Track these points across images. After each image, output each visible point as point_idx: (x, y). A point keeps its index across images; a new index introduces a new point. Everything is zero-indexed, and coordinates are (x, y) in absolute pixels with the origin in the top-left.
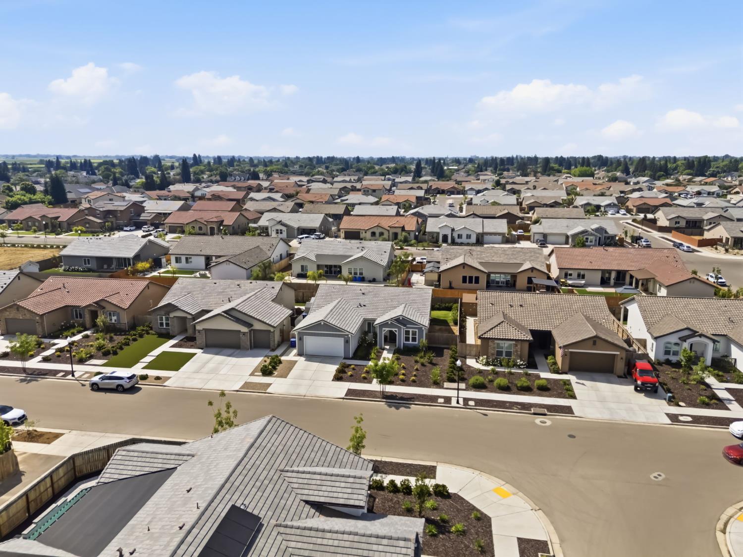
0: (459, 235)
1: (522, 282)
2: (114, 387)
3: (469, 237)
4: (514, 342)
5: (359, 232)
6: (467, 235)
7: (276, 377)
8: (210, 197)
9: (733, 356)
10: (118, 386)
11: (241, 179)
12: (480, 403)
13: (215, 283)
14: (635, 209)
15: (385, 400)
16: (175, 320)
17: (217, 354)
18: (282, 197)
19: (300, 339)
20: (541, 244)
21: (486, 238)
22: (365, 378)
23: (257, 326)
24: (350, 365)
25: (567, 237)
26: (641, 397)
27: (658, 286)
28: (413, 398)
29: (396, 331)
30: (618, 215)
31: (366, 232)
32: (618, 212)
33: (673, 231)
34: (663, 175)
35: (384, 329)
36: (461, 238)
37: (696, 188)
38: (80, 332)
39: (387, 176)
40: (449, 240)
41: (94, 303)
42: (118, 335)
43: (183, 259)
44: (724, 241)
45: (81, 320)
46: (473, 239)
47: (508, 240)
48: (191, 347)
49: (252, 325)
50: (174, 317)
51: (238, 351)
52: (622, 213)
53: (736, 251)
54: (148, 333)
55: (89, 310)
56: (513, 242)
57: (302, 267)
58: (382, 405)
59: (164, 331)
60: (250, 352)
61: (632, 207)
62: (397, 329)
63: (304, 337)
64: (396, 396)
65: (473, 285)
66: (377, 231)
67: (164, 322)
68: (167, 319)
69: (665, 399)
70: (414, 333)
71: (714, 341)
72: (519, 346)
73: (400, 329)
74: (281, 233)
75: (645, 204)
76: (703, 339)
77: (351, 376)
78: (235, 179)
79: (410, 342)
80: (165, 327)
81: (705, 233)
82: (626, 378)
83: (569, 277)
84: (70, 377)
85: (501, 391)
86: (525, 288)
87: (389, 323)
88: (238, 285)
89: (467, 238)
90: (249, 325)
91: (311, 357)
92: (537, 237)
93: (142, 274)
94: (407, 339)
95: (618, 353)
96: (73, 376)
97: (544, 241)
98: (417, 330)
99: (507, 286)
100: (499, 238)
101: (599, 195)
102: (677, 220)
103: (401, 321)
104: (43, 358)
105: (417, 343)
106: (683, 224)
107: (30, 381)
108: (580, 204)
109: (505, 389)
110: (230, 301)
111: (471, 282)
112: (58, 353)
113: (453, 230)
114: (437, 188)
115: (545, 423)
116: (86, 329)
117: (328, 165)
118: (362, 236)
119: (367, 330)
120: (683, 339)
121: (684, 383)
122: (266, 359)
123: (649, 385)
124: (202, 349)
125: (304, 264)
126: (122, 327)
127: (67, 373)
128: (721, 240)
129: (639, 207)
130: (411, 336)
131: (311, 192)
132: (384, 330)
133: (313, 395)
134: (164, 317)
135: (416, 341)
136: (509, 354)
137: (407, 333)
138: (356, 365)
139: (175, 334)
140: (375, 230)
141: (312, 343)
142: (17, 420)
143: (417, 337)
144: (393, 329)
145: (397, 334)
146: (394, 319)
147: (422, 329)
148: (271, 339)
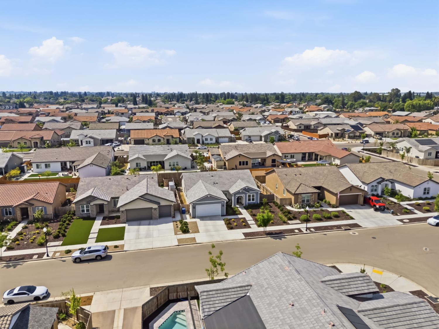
0: (206, 139)
1: (269, 162)
2: (94, 257)
3: (211, 139)
4: (311, 194)
5: (144, 140)
6: (211, 138)
7: (192, 233)
8: (4, 121)
9: (397, 189)
10: (97, 256)
11: (10, 108)
12: (317, 229)
13: (110, 179)
14: (273, 121)
15: (269, 236)
16: (94, 207)
17: (140, 225)
18: (61, 119)
19: (194, 208)
20: (250, 142)
21: (220, 140)
22: (245, 225)
23: (163, 203)
24: (231, 219)
25: (261, 137)
26: (379, 214)
27: (333, 159)
28: (282, 232)
29: (243, 196)
30: (266, 124)
31: (148, 140)
32: (265, 123)
33: (303, 131)
34: (266, 103)
35: (237, 195)
36: (207, 140)
37: (290, 110)
38: (16, 225)
39: (119, 105)
40: (201, 142)
41: (24, 202)
42: (53, 223)
43: (43, 165)
44: (330, 135)
45: (11, 216)
46: (214, 141)
47: (231, 140)
48: (116, 223)
50: (94, 204)
51: (152, 221)
52: (267, 123)
53: (337, 139)
54: (73, 219)
55: (19, 208)
56: (235, 141)
57: (137, 164)
58: (269, 239)
59: (85, 216)
60: (159, 220)
61: (271, 120)
62: (244, 195)
63: (196, 206)
64: (273, 233)
65: (245, 166)
66: (156, 139)
67: (85, 209)
68: (87, 207)
69: (390, 213)
70: (253, 196)
71: (392, 183)
72: (313, 196)
73: (246, 194)
74: (90, 143)
75: (277, 118)
76: (388, 182)
77: (237, 225)
78: (5, 108)
79: (251, 201)
80: (85, 212)
81: (319, 131)
82: (365, 205)
83: (287, 158)
84: (45, 257)
85: (318, 221)
86: (271, 165)
87: (241, 191)
88: (128, 179)
89: (211, 140)
90: (158, 203)
91: (203, 218)
92: (246, 138)
93: (14, 179)
94: (249, 200)
95: (361, 193)
96: (48, 256)
97: (249, 139)
98: (255, 194)
99: (260, 165)
100: (227, 139)
101: (251, 114)
102: (300, 126)
103: (247, 190)
104: (7, 248)
105: (255, 201)
106: (303, 128)
107: (15, 266)
108: (247, 119)
109: (320, 220)
110: (128, 190)
111: (243, 164)
112: (17, 242)
113: (202, 136)
114: (158, 111)
115: (355, 233)
116: (20, 223)
117: (65, 97)
118: (145, 142)
120: (379, 183)
121: (390, 204)
122: (175, 223)
123: (382, 207)
124: (125, 223)
125: (138, 162)
126: (48, 217)
127: (41, 256)
128: (328, 134)
129: (276, 119)
130: (251, 198)
131: (78, 115)
133: (226, 239)
134: (85, 206)
135: (254, 200)
136: (308, 201)
137: (249, 196)
138: (234, 219)
139: (94, 217)
140: (155, 138)
141: (201, 209)
142: (45, 295)
143: (255, 198)
144: (242, 195)
145: (244, 197)
146: (243, 189)
147: (258, 192)
148: (172, 210)
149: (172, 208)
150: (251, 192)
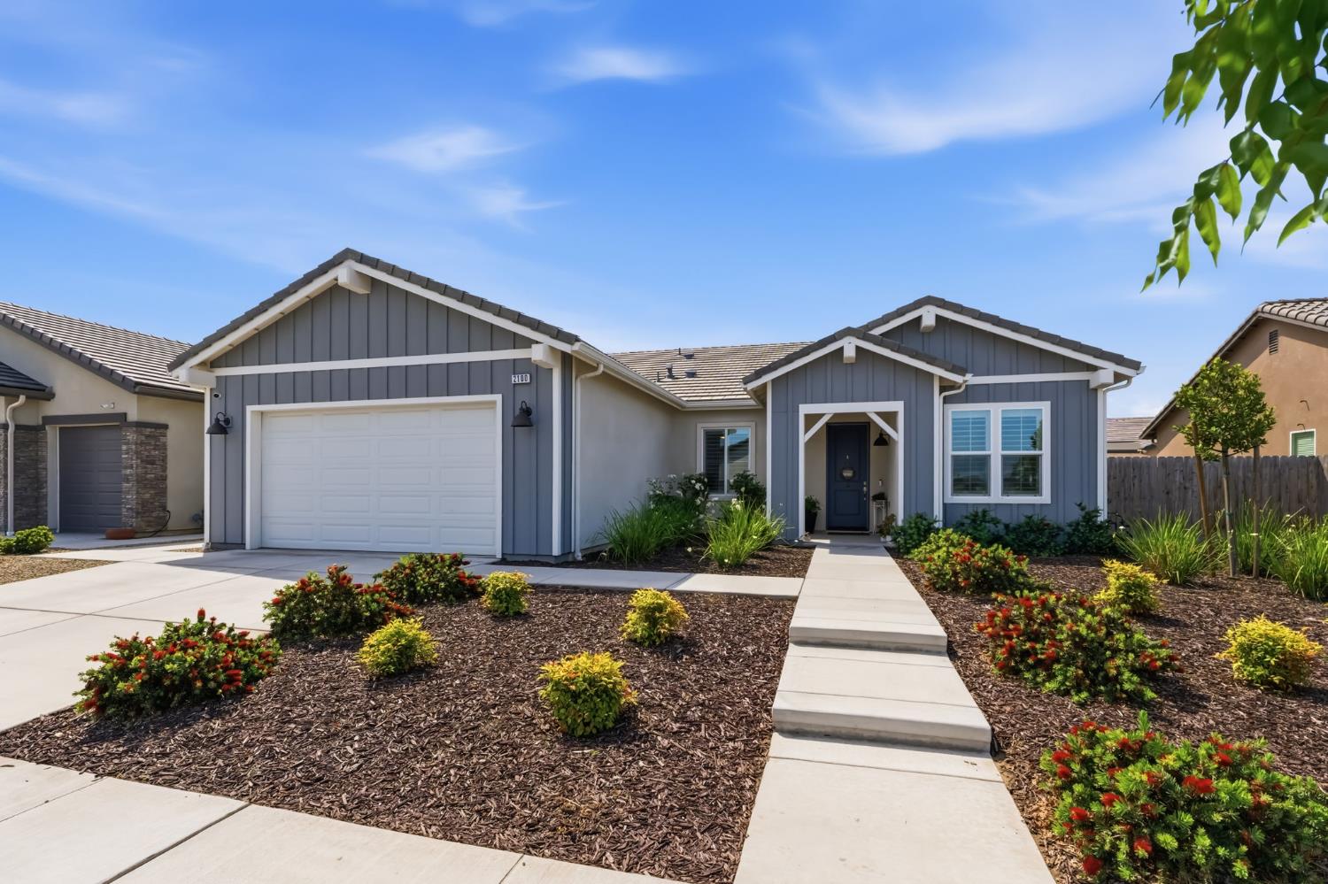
19: (227, 428)
23: (70, 397)
29: (890, 417)
35: (805, 409)
49: (41, 393)
62: (898, 406)
63: (249, 409)
70: (1021, 433)
73: (918, 396)
79: (996, 495)
87: (849, 353)
94: (969, 475)
98: (1045, 407)
105: (1045, 497)
119: (700, 468)
130: (996, 453)
132: (811, 419)
135: (1034, 488)
143: (1046, 453)
144: (871, 408)
145: (900, 435)
146: (877, 332)
147: (1092, 385)
148: (126, 468)
149: (124, 447)
150: (971, 379)
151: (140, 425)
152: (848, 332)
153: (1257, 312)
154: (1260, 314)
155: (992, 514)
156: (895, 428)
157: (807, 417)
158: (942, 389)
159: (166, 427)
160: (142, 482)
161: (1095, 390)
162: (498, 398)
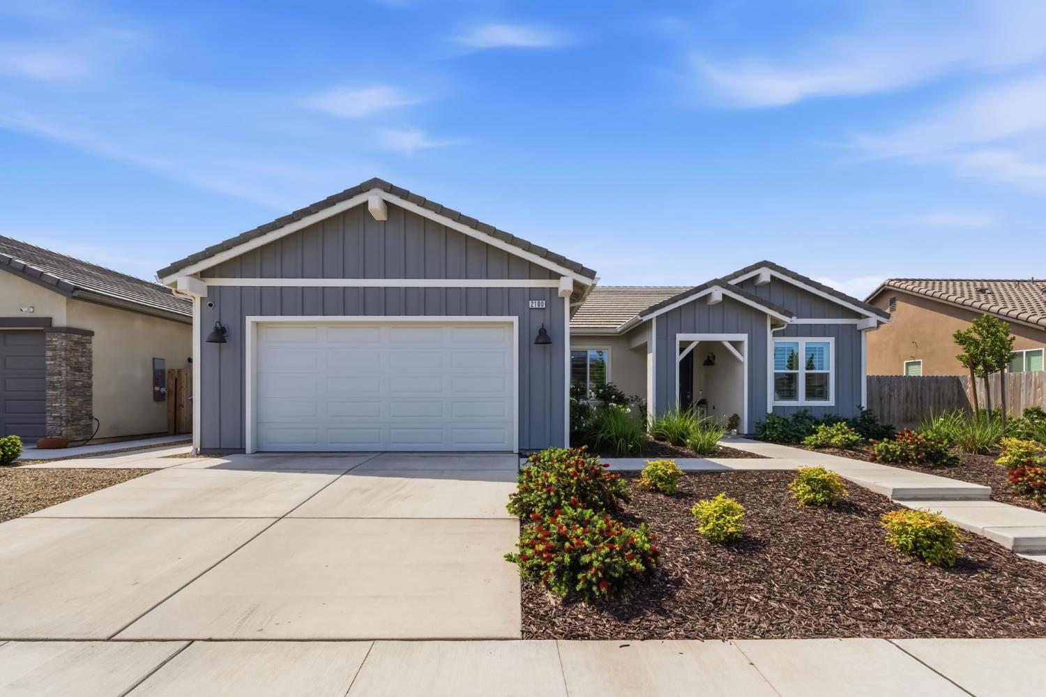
19: (219, 335)
29: (736, 344)
35: (680, 337)
62: (743, 337)
63: (250, 320)
70: (818, 357)
73: (757, 327)
79: (802, 401)
87: (717, 296)
94: (787, 386)
98: (831, 340)
103: (766, 294)
105: (831, 402)
130: (802, 372)
132: (684, 345)
135: (823, 395)
137: (786, 354)
143: (832, 372)
144: (725, 338)
145: (744, 358)
146: (733, 282)
147: (859, 328)
148: (52, 374)
149: (49, 353)
150: (795, 321)
151: (69, 331)
152: (715, 282)
153: (884, 286)
154: (886, 286)
155: (809, 413)
156: (742, 354)
157: (681, 342)
158: (773, 326)
159: (91, 334)
160: (70, 388)
161: (860, 331)
162: (515, 319)
